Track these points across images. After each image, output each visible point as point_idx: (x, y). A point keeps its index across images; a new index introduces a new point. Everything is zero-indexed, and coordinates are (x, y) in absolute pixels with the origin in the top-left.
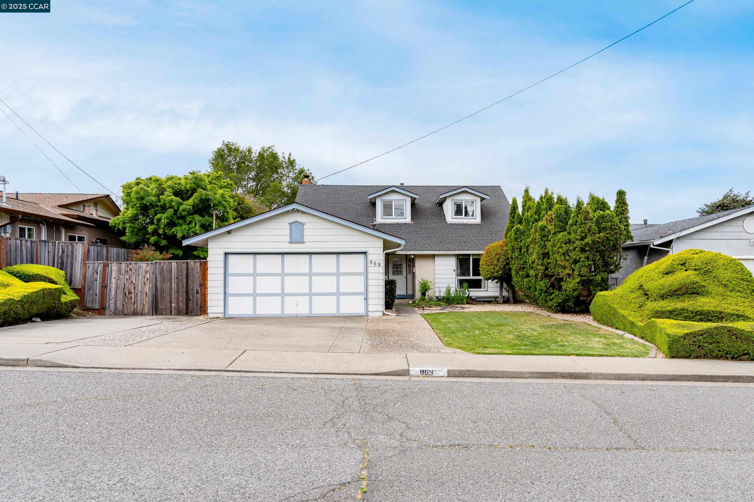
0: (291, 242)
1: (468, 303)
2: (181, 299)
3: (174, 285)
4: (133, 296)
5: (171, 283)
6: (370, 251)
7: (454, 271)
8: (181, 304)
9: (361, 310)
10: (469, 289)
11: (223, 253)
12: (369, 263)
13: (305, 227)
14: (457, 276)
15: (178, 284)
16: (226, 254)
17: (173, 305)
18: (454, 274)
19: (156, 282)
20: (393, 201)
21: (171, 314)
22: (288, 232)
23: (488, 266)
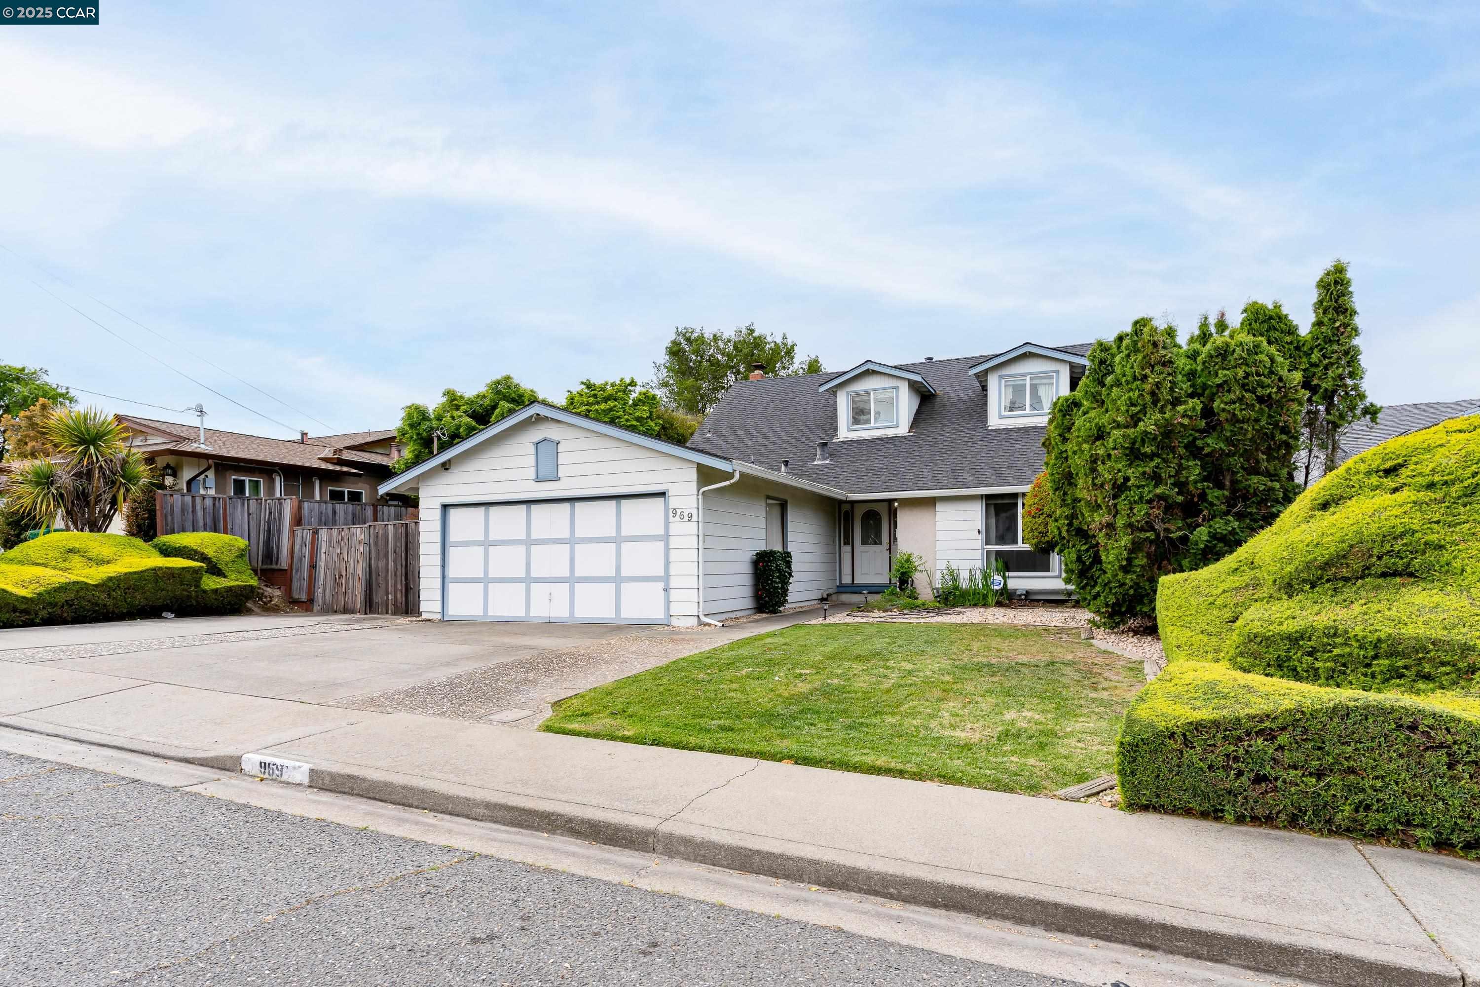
0: (538, 480)
1: (999, 604)
2: (399, 587)
3: (391, 564)
4: (344, 582)
5: (387, 559)
6: (672, 490)
7: (979, 532)
8: (399, 596)
9: (656, 613)
10: (1007, 574)
11: (439, 506)
12: (671, 514)
13: (561, 448)
14: (987, 544)
15: (395, 561)
16: (445, 507)
17: (390, 597)
18: (980, 538)
19: (370, 559)
20: (872, 393)
21: (387, 613)
22: (532, 460)
23: (1034, 517)
